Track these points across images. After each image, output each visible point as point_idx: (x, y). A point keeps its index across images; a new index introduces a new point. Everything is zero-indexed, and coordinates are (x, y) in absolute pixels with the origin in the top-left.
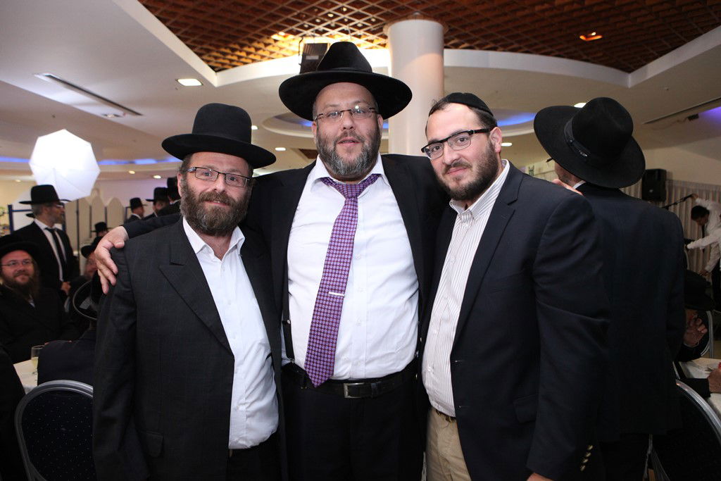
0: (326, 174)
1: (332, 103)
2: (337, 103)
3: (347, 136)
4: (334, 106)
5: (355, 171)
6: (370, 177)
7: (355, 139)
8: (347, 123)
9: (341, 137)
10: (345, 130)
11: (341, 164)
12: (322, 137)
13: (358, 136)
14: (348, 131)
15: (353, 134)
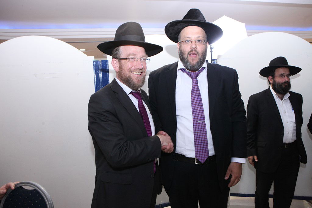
0: (183, 67)
1: (187, 36)
2: (190, 36)
3: (193, 51)
5: (195, 68)
6: (201, 69)
7: (196, 53)
8: (194, 46)
9: (190, 52)
11: (188, 65)
12: (182, 51)
13: (197, 52)
14: (194, 49)
15: (196, 51)
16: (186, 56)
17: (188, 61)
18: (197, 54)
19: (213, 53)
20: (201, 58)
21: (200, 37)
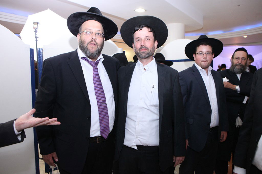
1: (89, 28)
2: (91, 29)
3: (93, 42)
4: (90, 30)
5: (93, 55)
8: (94, 37)
10: (93, 39)
11: (88, 52)
12: (83, 41)
13: (97, 43)
14: (94, 40)
15: (95, 41)
16: (86, 45)
17: (87, 49)
18: (96, 44)
19: (37, 41)
20: (100, 49)
21: (99, 31)
